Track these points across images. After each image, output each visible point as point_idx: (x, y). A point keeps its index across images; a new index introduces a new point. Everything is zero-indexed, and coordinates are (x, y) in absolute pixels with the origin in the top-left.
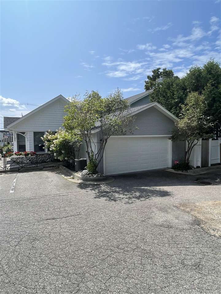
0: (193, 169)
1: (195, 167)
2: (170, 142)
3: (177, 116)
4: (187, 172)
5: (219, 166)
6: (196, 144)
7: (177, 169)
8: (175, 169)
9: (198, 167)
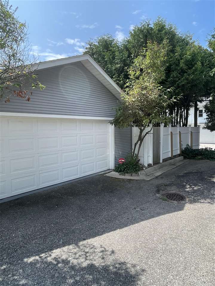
0: (144, 169)
1: (146, 165)
2: (111, 129)
3: (122, 87)
4: (138, 176)
5: (171, 160)
6: (149, 132)
7: (123, 171)
8: (120, 172)
9: (149, 165)
